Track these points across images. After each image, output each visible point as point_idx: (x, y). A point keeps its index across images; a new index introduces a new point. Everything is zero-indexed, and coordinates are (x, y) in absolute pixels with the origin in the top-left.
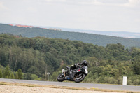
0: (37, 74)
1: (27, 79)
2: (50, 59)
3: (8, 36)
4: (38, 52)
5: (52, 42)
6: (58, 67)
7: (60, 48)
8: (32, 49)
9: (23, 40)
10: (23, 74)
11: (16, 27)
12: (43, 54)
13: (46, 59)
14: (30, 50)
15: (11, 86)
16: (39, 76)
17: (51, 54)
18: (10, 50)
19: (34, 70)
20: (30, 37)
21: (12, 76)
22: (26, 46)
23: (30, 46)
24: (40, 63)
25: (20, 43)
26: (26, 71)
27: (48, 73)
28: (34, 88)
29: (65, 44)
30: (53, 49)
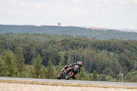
0: (111, 75)
1: (102, 80)
2: (124, 61)
3: (83, 39)
5: (126, 43)
7: (133, 49)
8: (106, 51)
9: (97, 43)
10: (98, 75)
11: (90, 30)
12: (117, 55)
13: (120, 60)
14: (104, 52)
15: (87, 88)
16: (114, 77)
17: (124, 56)
18: (85, 53)
19: (108, 71)
20: (104, 40)
21: (87, 78)
22: (100, 48)
23: (104, 48)
24: (114, 64)
25: (94, 45)
26: (101, 73)
27: (122, 74)
30: (127, 50)
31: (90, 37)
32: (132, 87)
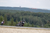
0: (39, 25)
1: (35, 27)
2: (44, 20)
3: (29, 12)
4: (39, 18)
5: (44, 14)
6: (46, 23)
7: (47, 16)
8: (37, 17)
10: (34, 25)
11: (31, 9)
12: (41, 18)
14: (36, 17)
15: (30, 30)
16: (40, 26)
17: (44, 18)
21: (30, 26)
22: (35, 16)
23: (36, 16)
24: (40, 21)
25: (33, 14)
26: (35, 24)
27: (43, 25)
28: (38, 30)
29: (49, 14)
31: (31, 11)
32: (47, 29)
